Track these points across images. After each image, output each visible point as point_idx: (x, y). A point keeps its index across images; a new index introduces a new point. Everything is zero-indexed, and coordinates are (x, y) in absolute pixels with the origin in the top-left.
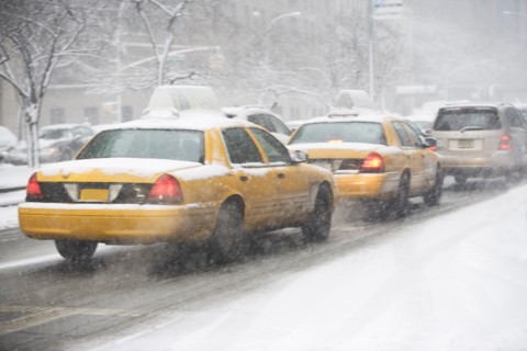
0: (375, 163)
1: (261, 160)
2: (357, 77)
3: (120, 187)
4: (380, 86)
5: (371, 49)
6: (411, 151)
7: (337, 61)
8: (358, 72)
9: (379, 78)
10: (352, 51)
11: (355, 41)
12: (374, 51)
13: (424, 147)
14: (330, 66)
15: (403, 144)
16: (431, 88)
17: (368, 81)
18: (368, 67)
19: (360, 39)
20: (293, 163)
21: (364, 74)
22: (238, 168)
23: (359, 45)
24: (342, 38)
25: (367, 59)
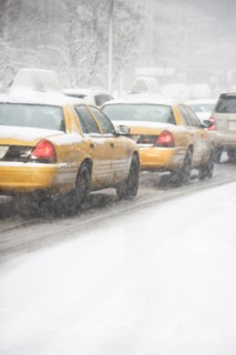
0: (168, 139)
1: (99, 132)
2: (96, 58)
3: (7, 148)
4: (119, 68)
5: (111, 30)
6: (194, 130)
7: (77, 41)
8: (97, 53)
9: (117, 59)
10: (92, 31)
11: (95, 22)
12: (114, 32)
13: (203, 127)
14: (70, 46)
15: (188, 124)
16: (170, 71)
17: (107, 62)
18: (107, 48)
19: (101, 19)
20: (117, 135)
21: (104, 54)
22: (88, 137)
23: (99, 25)
24: (82, 18)
25: (107, 39)
